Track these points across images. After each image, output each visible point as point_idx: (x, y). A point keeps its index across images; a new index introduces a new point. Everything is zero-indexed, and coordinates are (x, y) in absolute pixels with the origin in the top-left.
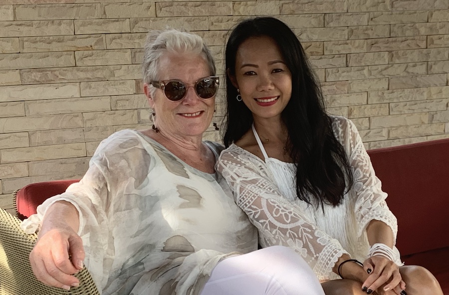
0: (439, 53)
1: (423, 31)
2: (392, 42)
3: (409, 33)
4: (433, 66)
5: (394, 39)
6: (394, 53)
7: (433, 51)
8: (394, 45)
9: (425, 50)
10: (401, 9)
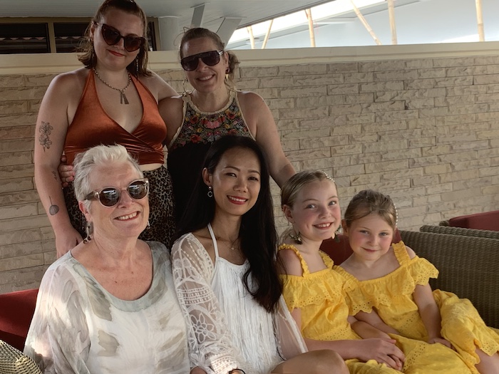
0: (341, 160)
1: (327, 143)
2: (302, 153)
3: (315, 146)
4: (338, 171)
5: (303, 151)
6: (304, 162)
7: (337, 159)
8: (303, 155)
9: (330, 159)
10: (307, 127)
